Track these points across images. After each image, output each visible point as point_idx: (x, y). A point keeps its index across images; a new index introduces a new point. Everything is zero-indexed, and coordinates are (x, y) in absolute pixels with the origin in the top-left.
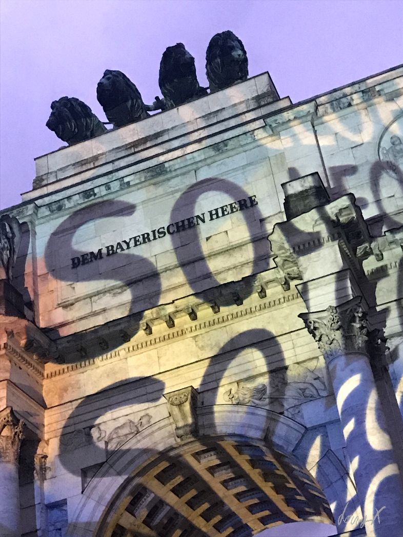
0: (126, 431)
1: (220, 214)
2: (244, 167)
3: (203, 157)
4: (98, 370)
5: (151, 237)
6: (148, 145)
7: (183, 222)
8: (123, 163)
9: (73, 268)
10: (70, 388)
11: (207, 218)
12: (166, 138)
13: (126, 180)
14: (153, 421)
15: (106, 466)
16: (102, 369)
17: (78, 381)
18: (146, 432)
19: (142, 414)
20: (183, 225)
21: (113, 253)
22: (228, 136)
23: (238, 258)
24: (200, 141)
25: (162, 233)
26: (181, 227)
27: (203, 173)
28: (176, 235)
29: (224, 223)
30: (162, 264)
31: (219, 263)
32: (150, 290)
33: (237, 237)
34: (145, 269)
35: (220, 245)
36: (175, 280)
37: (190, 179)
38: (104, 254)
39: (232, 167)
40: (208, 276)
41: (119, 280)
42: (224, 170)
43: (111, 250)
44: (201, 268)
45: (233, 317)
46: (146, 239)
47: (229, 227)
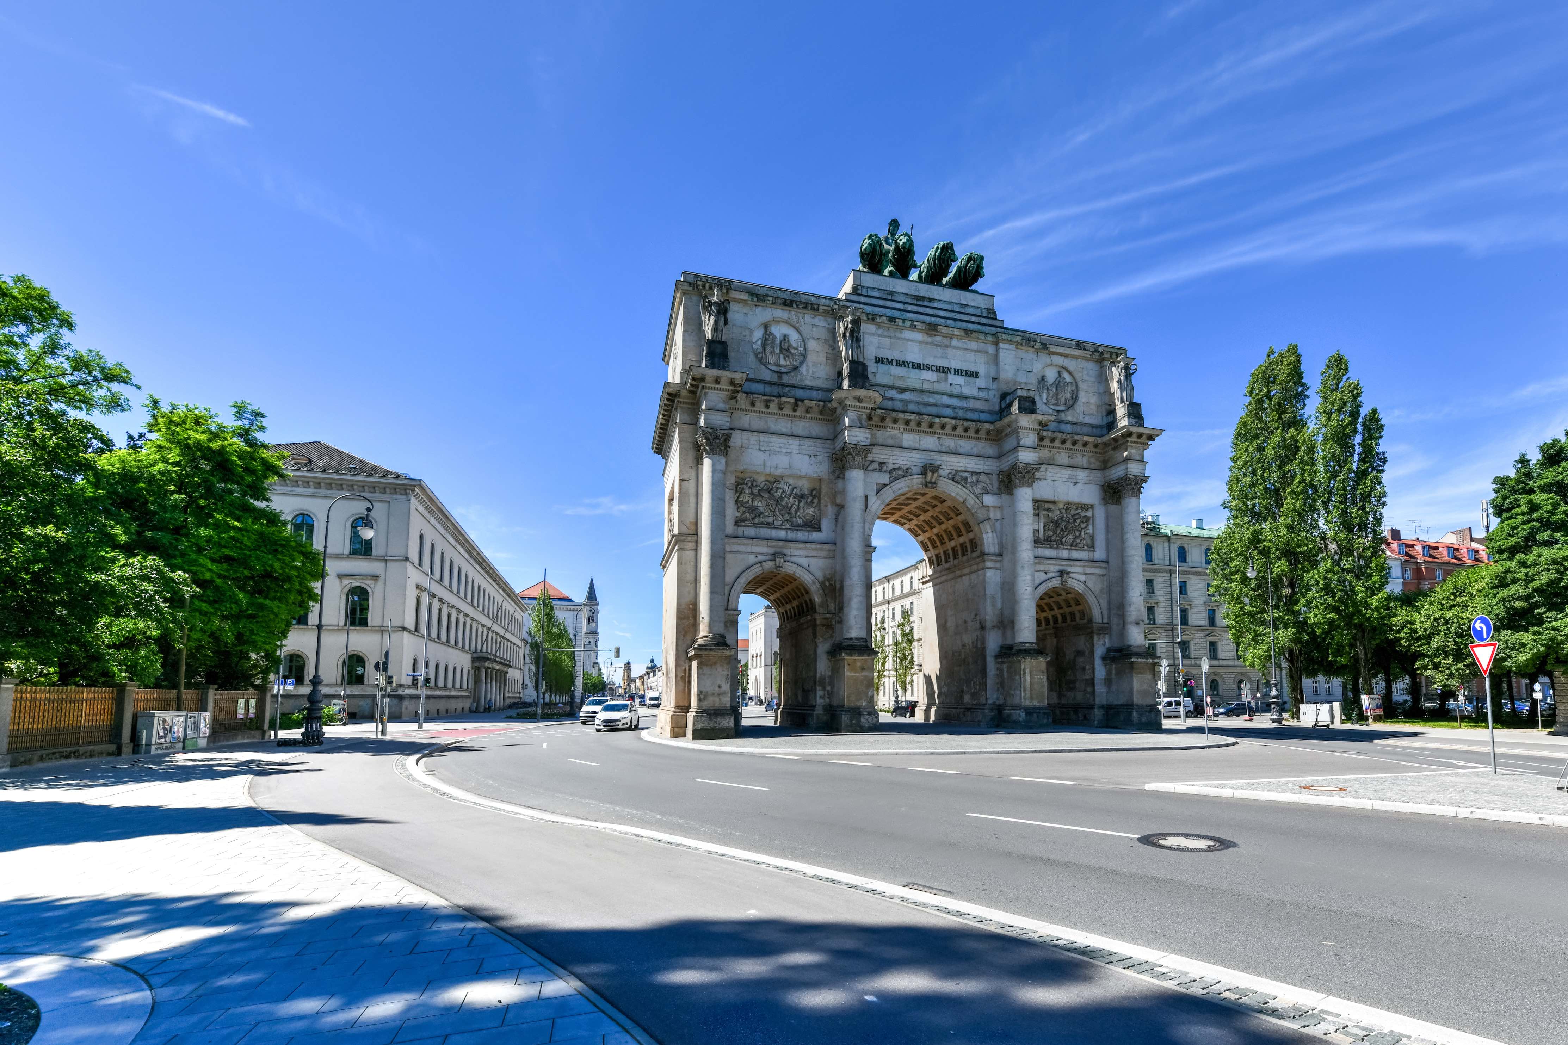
0: (899, 473)
1: (959, 374)
2: (976, 351)
3: (957, 334)
4: (887, 433)
5: (922, 368)
6: (925, 303)
7: (940, 367)
8: (910, 308)
11: (953, 372)
12: (935, 305)
13: (915, 323)
14: (914, 473)
15: (888, 486)
16: (889, 433)
18: (911, 478)
19: (908, 467)
21: (900, 366)
22: (971, 326)
23: (963, 404)
24: (955, 320)
25: (928, 368)
26: (939, 370)
27: (954, 342)
28: (935, 374)
29: (960, 380)
30: (927, 386)
31: (955, 402)
32: (918, 399)
33: (966, 391)
34: (916, 385)
35: (956, 390)
36: (931, 400)
37: (946, 341)
38: (894, 363)
39: (969, 347)
40: (948, 406)
41: (901, 384)
42: (965, 346)
43: (899, 363)
44: (945, 400)
45: (960, 436)
46: (918, 366)
47: (963, 383)
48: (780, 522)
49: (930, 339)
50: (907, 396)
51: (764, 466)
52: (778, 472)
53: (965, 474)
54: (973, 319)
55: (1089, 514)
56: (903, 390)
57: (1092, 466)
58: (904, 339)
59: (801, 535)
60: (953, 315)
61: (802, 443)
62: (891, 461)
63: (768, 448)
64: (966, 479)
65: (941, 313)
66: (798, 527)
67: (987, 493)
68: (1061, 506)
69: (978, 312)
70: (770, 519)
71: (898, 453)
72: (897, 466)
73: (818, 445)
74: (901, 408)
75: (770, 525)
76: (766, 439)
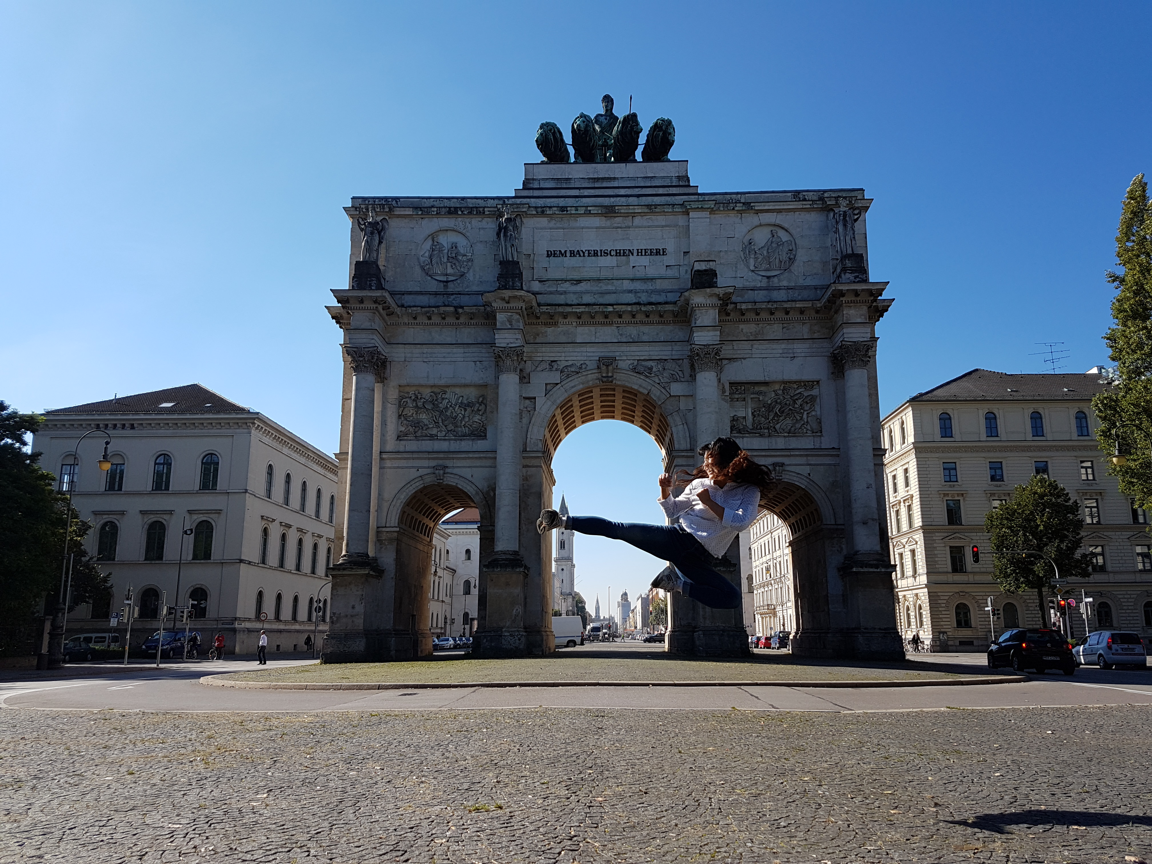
0: (573, 369)
1: (643, 254)
2: (663, 226)
3: (640, 211)
4: (559, 329)
5: (599, 254)
6: (605, 184)
7: (620, 250)
8: (586, 192)
9: (547, 257)
10: (541, 335)
11: (635, 254)
12: (616, 184)
13: (589, 208)
14: (588, 368)
15: (559, 385)
16: (561, 329)
17: (546, 332)
18: (584, 373)
19: (582, 362)
20: (620, 253)
21: (574, 256)
22: (657, 200)
23: (649, 286)
24: (638, 196)
25: (606, 253)
26: (618, 253)
27: (637, 221)
28: (615, 258)
29: (645, 260)
30: (604, 274)
31: (638, 286)
32: (595, 289)
33: (651, 272)
34: (593, 274)
35: (640, 274)
36: (610, 287)
37: (628, 222)
38: (568, 254)
39: (656, 223)
40: (630, 291)
41: (576, 276)
42: (651, 223)
43: (573, 254)
44: (627, 285)
45: (642, 323)
46: (595, 254)
47: (647, 264)
48: (444, 433)
49: (608, 223)
50: (583, 287)
51: (428, 377)
52: (442, 382)
53: (651, 363)
54: (661, 191)
55: (815, 392)
56: (579, 281)
57: (816, 336)
58: (578, 228)
59: (465, 445)
60: (637, 191)
61: (466, 350)
62: (562, 358)
63: (432, 359)
64: (651, 369)
65: (622, 192)
66: (463, 436)
67: (676, 381)
68: (777, 387)
69: (667, 182)
70: (434, 431)
71: (571, 350)
72: (570, 363)
73: (484, 351)
74: (575, 302)
75: (432, 437)
76: (430, 350)
